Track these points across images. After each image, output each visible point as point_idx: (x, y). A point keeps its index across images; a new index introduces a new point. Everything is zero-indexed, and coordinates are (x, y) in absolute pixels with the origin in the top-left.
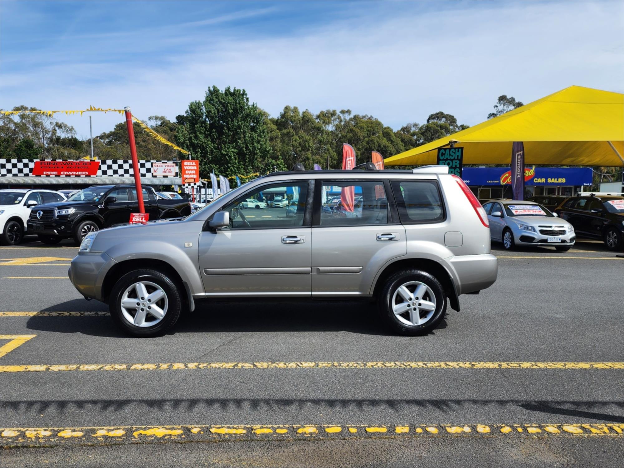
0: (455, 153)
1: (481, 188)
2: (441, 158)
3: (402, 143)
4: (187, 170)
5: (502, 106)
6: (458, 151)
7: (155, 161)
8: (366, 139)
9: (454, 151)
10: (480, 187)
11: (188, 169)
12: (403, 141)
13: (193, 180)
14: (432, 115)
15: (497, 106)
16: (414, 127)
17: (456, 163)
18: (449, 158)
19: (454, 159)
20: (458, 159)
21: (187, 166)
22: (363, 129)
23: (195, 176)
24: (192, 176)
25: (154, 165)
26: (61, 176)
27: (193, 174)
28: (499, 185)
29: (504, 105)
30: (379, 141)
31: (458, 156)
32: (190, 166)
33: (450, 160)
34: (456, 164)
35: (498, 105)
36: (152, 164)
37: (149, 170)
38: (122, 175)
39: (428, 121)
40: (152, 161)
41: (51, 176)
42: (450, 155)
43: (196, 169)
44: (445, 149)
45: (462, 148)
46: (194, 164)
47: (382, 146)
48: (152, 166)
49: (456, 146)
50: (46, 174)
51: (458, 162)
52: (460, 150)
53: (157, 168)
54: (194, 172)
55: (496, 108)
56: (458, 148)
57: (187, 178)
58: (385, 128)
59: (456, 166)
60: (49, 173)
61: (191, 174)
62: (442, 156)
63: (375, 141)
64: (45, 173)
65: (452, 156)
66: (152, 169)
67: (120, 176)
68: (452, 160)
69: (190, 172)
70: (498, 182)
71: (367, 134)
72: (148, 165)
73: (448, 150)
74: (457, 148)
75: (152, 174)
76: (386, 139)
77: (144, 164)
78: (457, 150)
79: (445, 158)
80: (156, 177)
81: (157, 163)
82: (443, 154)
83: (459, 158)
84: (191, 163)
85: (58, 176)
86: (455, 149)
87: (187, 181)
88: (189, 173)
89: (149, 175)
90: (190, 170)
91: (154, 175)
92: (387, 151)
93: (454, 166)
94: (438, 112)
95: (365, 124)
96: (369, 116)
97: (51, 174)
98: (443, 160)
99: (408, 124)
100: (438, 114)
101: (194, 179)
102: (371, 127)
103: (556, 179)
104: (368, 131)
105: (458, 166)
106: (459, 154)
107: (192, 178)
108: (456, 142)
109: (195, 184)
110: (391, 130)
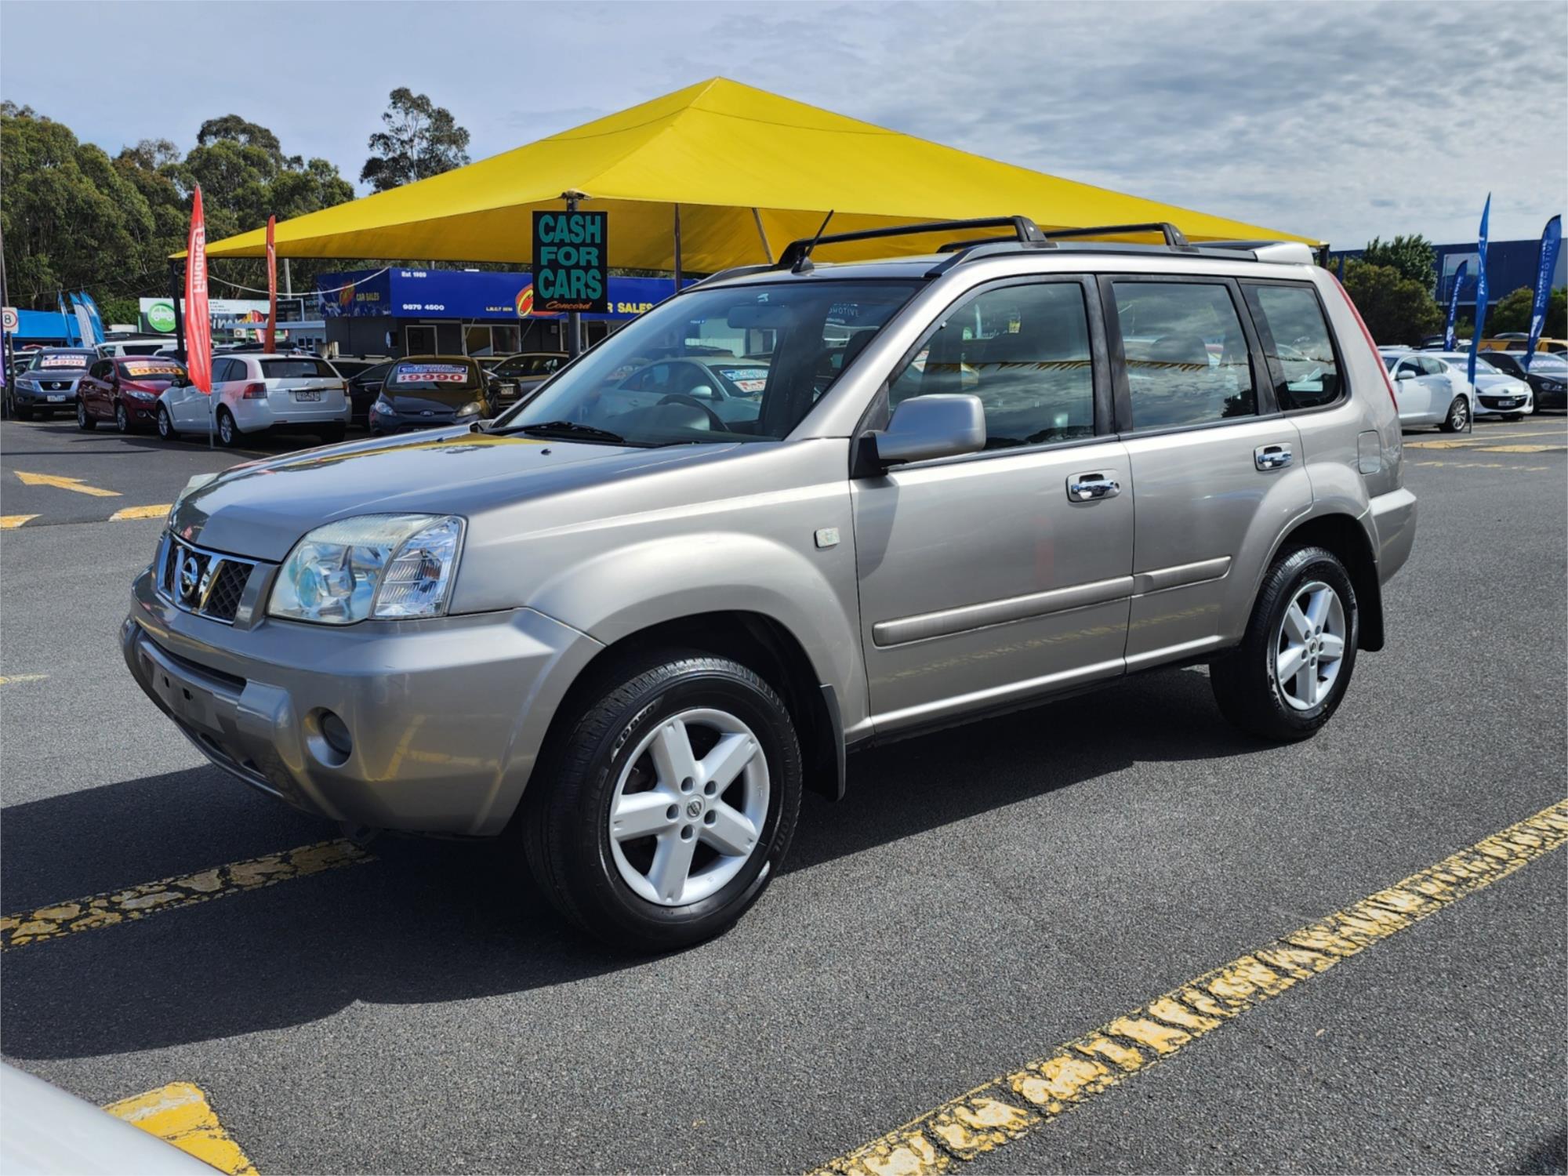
0: (584, 227)
1: (473, 325)
2: (546, 239)
3: (141, 197)
5: (402, 114)
6: (593, 223)
8: (27, 176)
9: (581, 222)
10: (468, 321)
12: (142, 189)
14: (210, 124)
15: (388, 116)
16: (159, 151)
17: (589, 253)
18: (567, 241)
19: (584, 244)
20: (593, 244)
22: (16, 144)
28: (512, 319)
29: (407, 114)
30: (70, 185)
31: (593, 235)
33: (572, 244)
34: (588, 257)
35: (391, 112)
39: (201, 137)
42: (570, 231)
44: (555, 215)
45: (604, 215)
47: (79, 201)
49: (580, 206)
51: (595, 251)
52: (598, 219)
55: (387, 119)
56: (593, 214)
58: (85, 148)
59: (589, 262)
62: (547, 233)
63: (57, 186)
65: (577, 235)
68: (577, 247)
70: (510, 309)
71: (30, 160)
73: (562, 219)
74: (587, 213)
76: (91, 181)
78: (588, 218)
79: (557, 241)
82: (549, 229)
83: (598, 240)
86: (583, 214)
92: (97, 214)
93: (583, 263)
94: (225, 115)
95: (19, 131)
96: (20, 108)
98: (552, 244)
99: (142, 142)
100: (225, 120)
102: (39, 140)
103: (634, 305)
104: (32, 151)
105: (595, 263)
106: (596, 229)
108: (581, 196)
110: (104, 155)
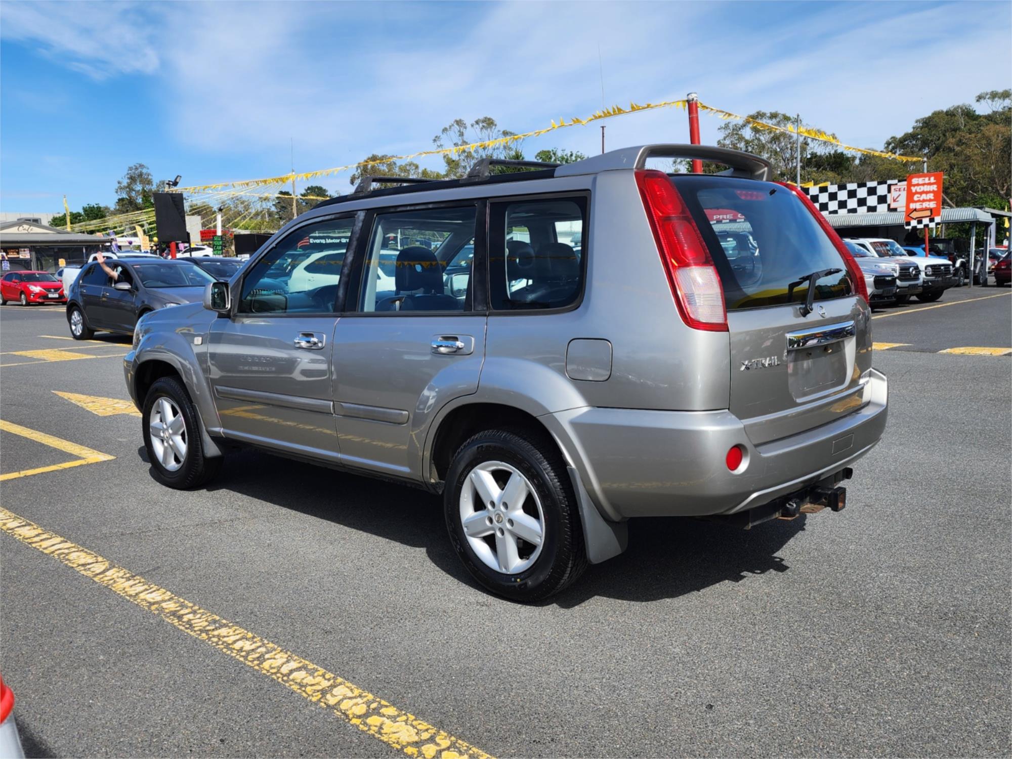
4: (917, 193)
7: (895, 181)
11: (918, 190)
13: (928, 213)
21: (918, 185)
23: (932, 205)
24: (925, 205)
25: (893, 188)
26: (738, 221)
27: (930, 200)
32: (923, 185)
36: (889, 186)
37: (882, 199)
38: (835, 212)
40: (889, 182)
41: (724, 221)
43: (936, 189)
46: (932, 180)
48: (889, 191)
50: (716, 219)
53: (898, 193)
54: (931, 196)
57: (915, 210)
60: (721, 217)
61: (924, 201)
64: (715, 217)
66: (889, 196)
67: (831, 213)
69: (924, 197)
72: (882, 190)
75: (889, 205)
77: (875, 188)
80: (895, 210)
81: (899, 184)
84: (927, 179)
85: (733, 221)
87: (914, 215)
88: (921, 199)
89: (882, 208)
90: (921, 193)
91: (892, 207)
97: (723, 219)
101: (931, 210)
107: (926, 209)
109: (932, 220)
